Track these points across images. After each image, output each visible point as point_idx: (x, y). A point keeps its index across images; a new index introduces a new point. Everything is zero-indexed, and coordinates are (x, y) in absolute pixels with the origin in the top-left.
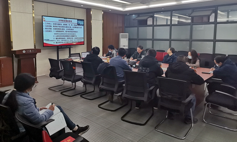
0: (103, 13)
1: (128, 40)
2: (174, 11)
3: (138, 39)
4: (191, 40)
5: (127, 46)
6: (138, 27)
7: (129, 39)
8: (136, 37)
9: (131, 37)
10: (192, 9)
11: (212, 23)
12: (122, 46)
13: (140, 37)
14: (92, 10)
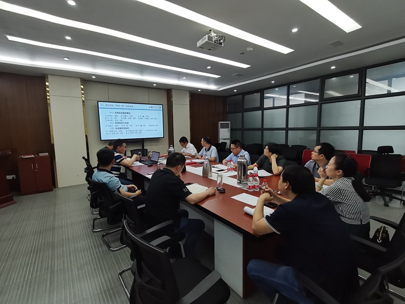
0: (190, 94)
1: (229, 131)
3: (243, 130)
4: (319, 128)
5: (228, 139)
6: (242, 112)
7: (232, 130)
8: (240, 127)
9: (234, 127)
11: (357, 99)
12: (222, 139)
13: (246, 126)
14: (173, 91)
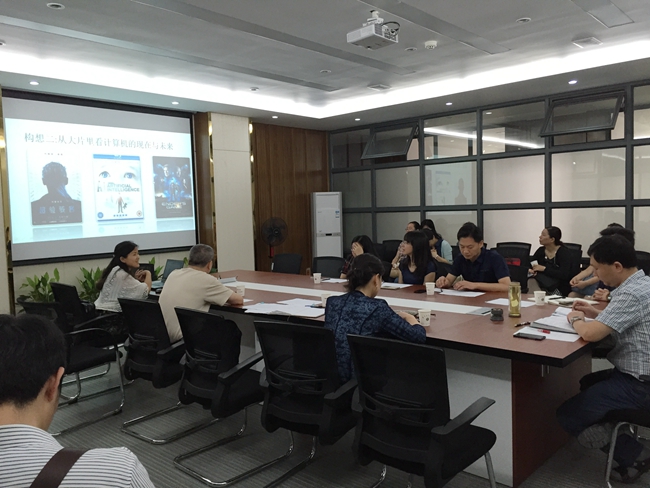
0: (251, 126)
1: (340, 215)
2: (488, 109)
3: (375, 211)
5: (337, 234)
6: (373, 170)
7: (346, 212)
8: (367, 204)
9: (352, 205)
10: (547, 100)
11: (618, 144)
12: (322, 235)
14: (213, 116)
